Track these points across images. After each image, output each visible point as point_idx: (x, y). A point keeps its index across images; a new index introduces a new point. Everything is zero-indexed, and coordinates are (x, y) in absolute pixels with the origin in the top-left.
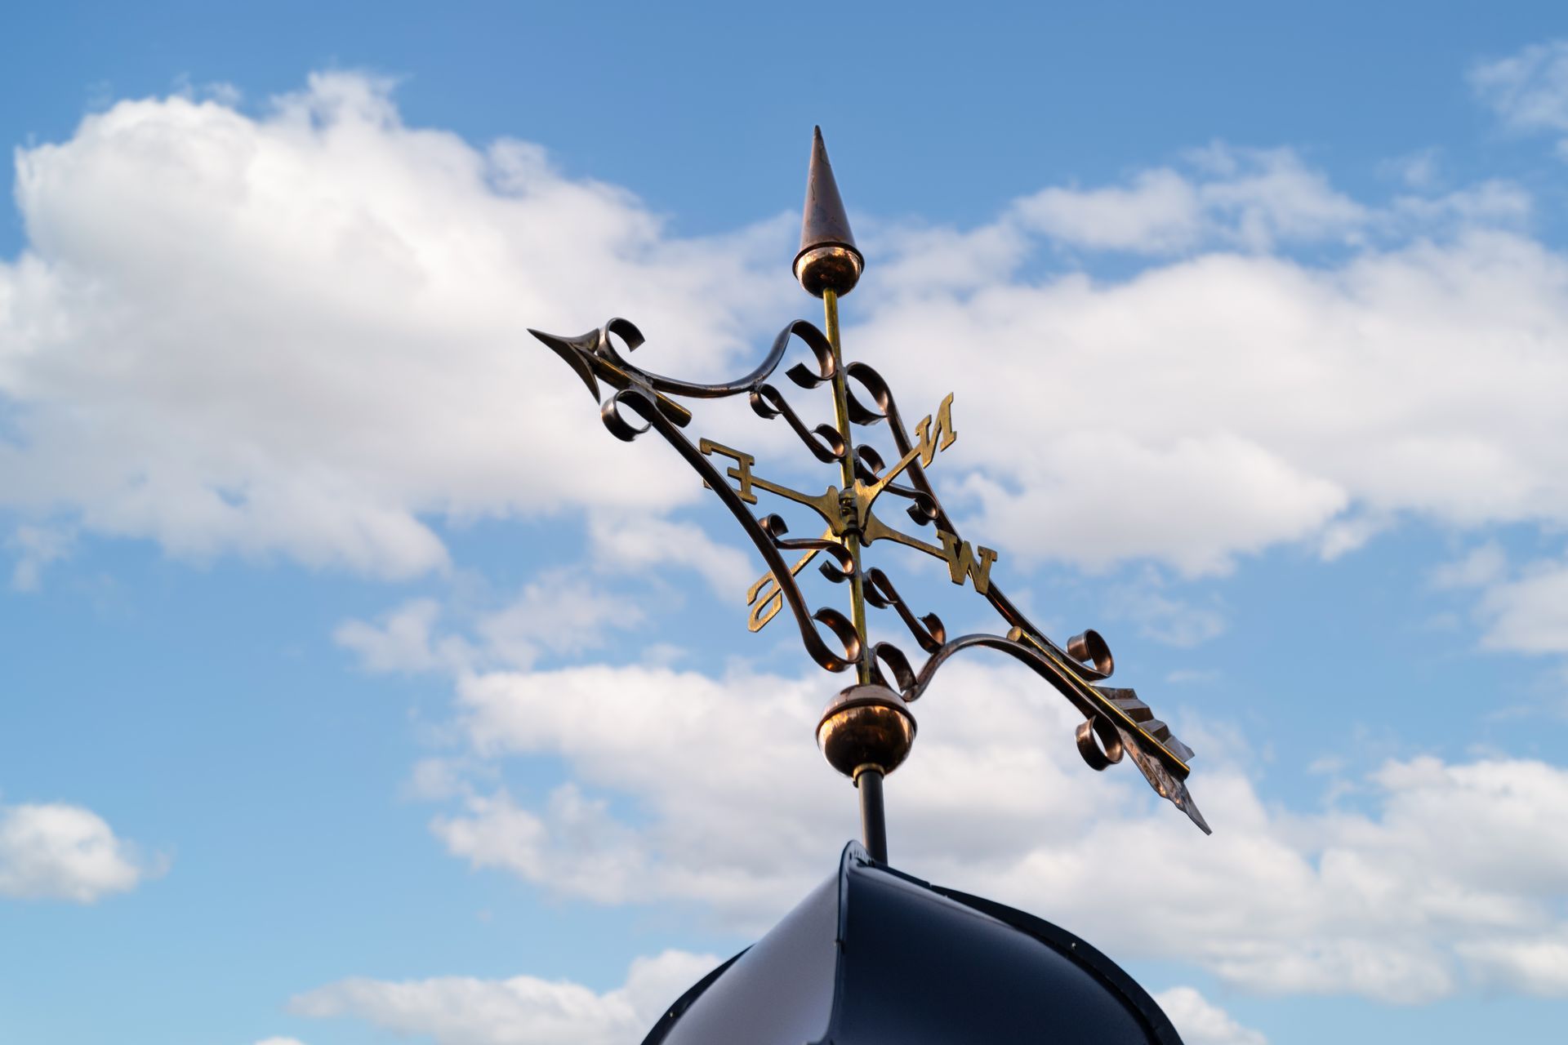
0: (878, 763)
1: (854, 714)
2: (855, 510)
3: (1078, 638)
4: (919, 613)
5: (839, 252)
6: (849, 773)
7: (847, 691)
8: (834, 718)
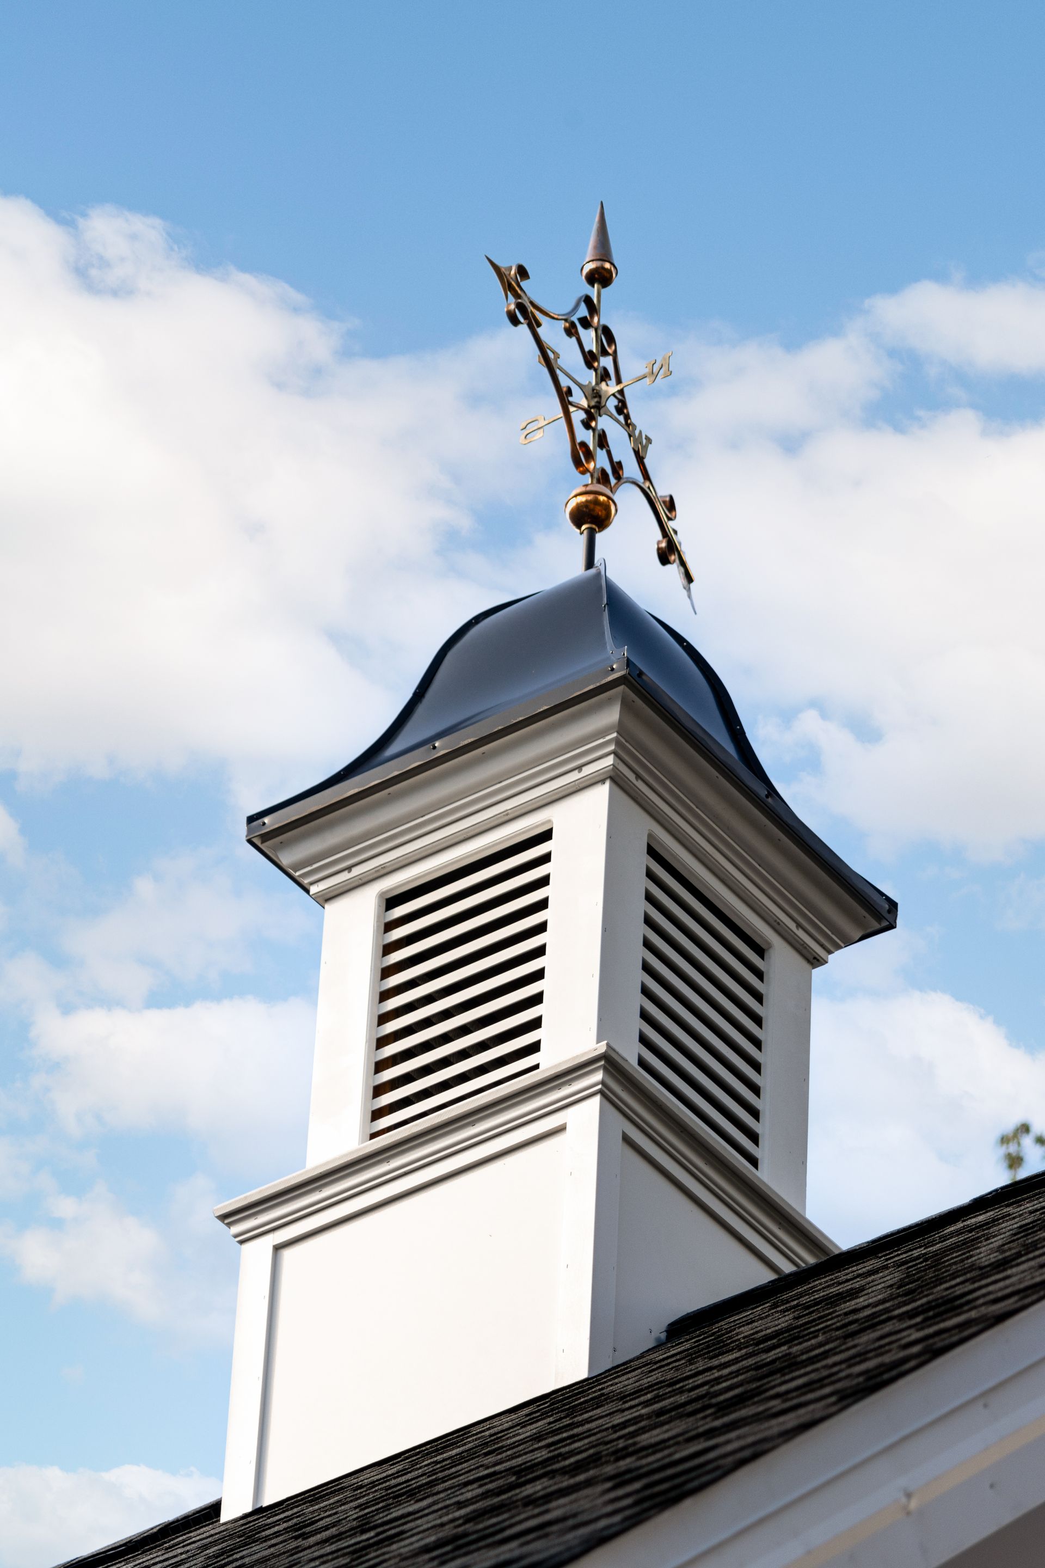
0: (596, 525)
1: (590, 497)
2: (600, 397)
3: (666, 497)
4: (616, 459)
5: (607, 265)
6: (579, 527)
7: (586, 485)
8: (578, 497)
